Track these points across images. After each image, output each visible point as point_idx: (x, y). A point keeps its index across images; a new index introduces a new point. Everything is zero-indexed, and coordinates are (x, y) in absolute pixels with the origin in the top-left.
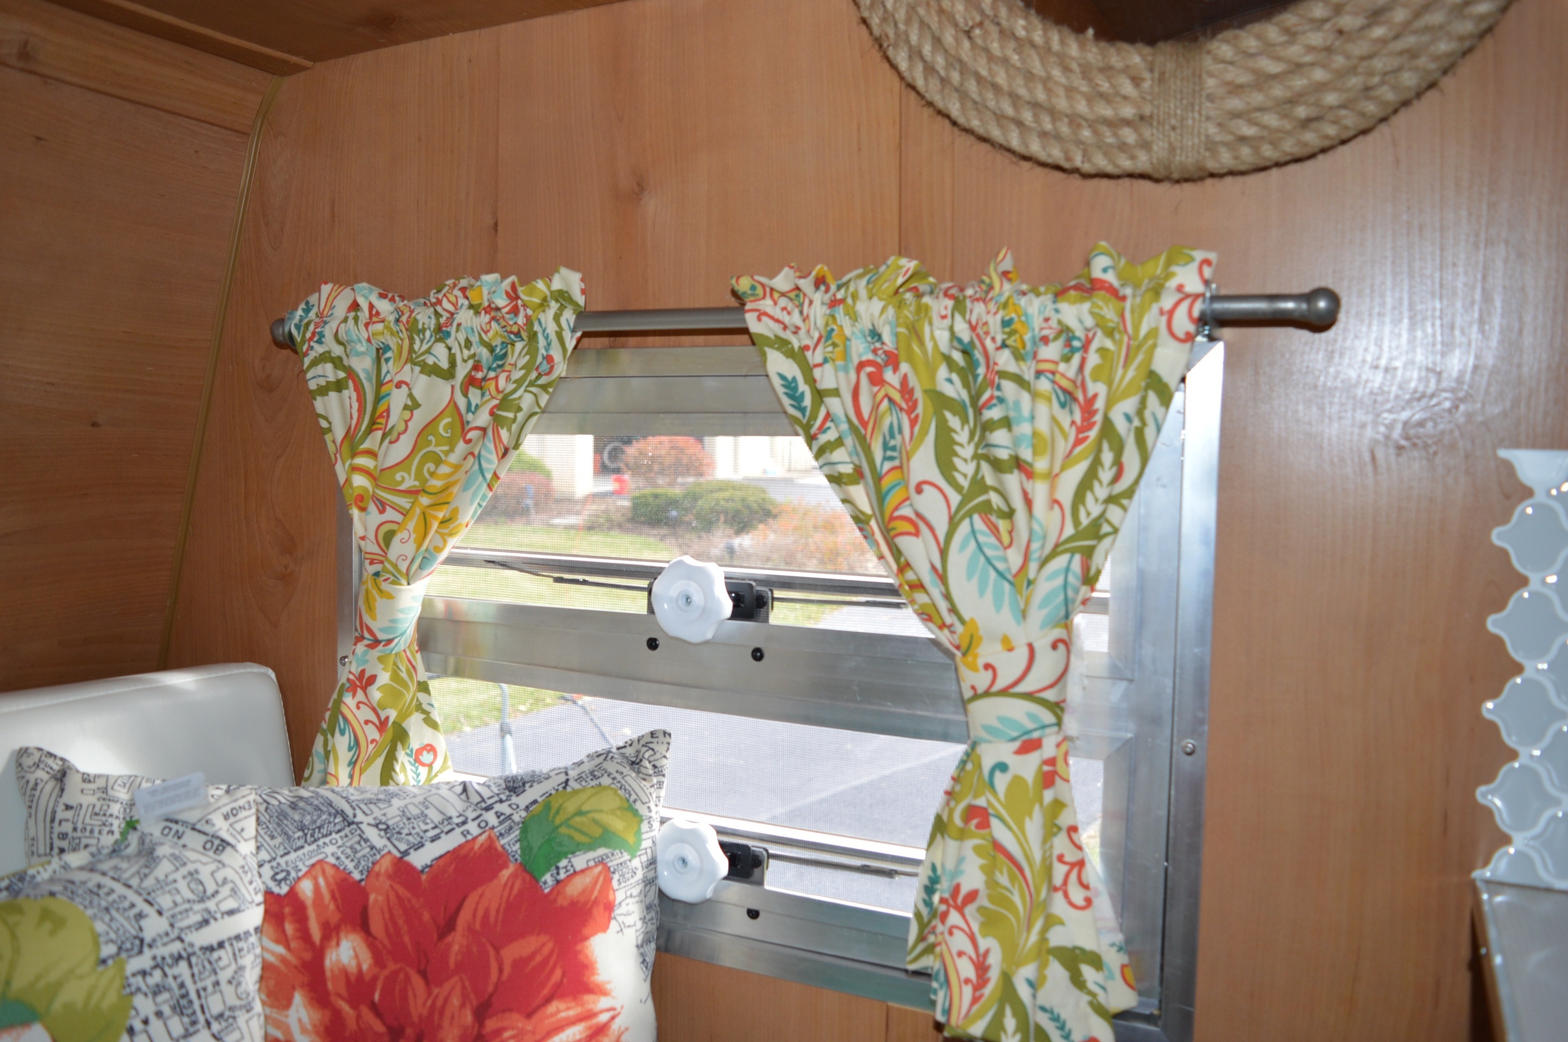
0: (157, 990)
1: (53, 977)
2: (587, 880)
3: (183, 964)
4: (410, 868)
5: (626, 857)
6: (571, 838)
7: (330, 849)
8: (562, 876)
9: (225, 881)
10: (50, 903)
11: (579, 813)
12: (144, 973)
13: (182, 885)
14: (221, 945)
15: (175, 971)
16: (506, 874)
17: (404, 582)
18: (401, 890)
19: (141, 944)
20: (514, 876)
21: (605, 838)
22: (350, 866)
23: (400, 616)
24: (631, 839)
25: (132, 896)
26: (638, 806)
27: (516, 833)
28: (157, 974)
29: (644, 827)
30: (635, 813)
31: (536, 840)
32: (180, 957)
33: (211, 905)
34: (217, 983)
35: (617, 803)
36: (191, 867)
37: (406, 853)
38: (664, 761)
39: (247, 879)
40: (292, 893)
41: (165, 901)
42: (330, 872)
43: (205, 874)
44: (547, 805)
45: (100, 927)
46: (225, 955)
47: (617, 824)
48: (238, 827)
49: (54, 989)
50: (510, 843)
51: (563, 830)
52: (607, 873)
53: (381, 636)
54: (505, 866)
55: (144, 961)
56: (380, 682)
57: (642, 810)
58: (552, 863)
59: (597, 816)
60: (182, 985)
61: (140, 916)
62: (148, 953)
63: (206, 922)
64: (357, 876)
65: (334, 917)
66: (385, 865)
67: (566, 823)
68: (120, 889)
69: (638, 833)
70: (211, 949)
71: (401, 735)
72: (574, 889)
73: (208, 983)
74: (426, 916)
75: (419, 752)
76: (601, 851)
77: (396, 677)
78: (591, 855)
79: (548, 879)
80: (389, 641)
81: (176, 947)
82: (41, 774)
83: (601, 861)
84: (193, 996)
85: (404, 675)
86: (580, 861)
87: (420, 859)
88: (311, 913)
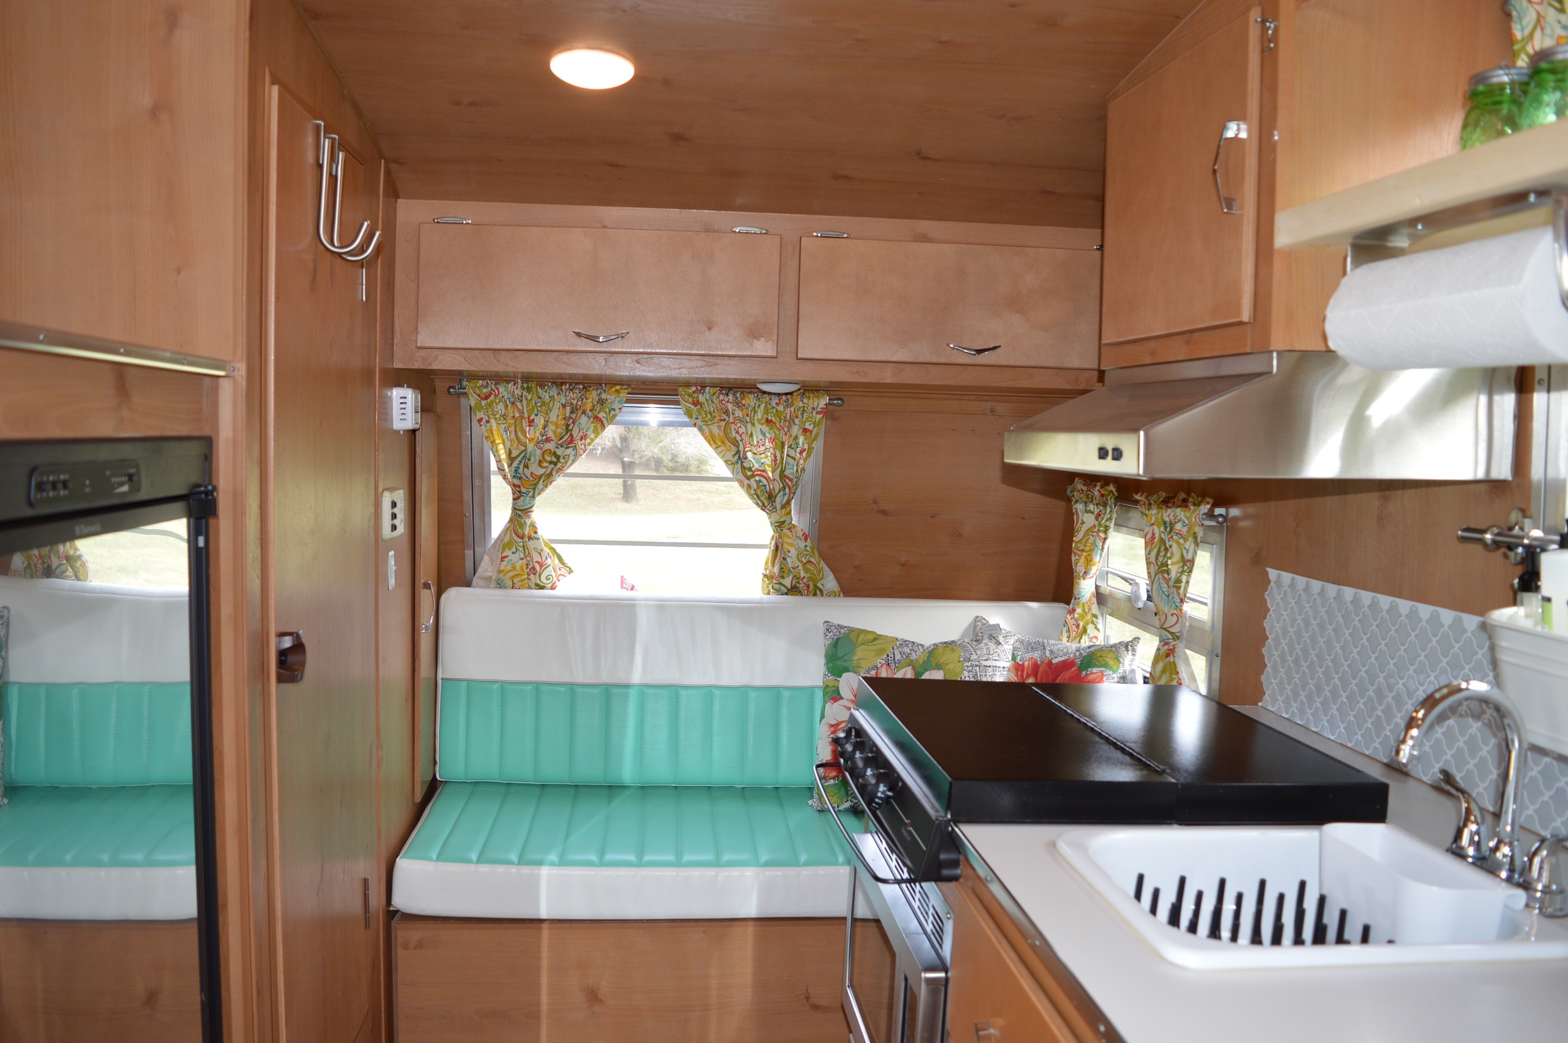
0: (970, 671)
1: (948, 662)
2: (1095, 676)
3: (978, 667)
4: (1052, 662)
5: (1111, 672)
6: (1095, 663)
7: (1036, 655)
8: (1088, 673)
9: (996, 652)
10: (955, 647)
11: (1101, 656)
12: (968, 666)
13: (985, 650)
14: (990, 666)
15: (975, 668)
16: (1073, 669)
17: (1082, 579)
18: (1048, 669)
19: (969, 660)
20: (1075, 670)
21: (1106, 665)
22: (1039, 660)
23: (1082, 590)
24: (1115, 668)
25: (972, 650)
26: (1120, 658)
27: (1081, 659)
28: (971, 668)
29: (1121, 665)
30: (1119, 660)
31: (1085, 661)
32: (977, 666)
33: (990, 657)
34: (986, 675)
35: (1113, 656)
36: (988, 646)
37: (1052, 659)
38: (1136, 647)
39: (1003, 654)
40: (1023, 664)
41: (979, 652)
42: (1033, 660)
43: (991, 650)
44: (1094, 652)
45: (962, 654)
46: (990, 669)
47: (1111, 662)
48: (1007, 641)
49: (947, 664)
50: (1078, 661)
51: (1094, 660)
52: (1103, 676)
53: (1077, 597)
54: (1074, 667)
55: (969, 664)
56: (1077, 611)
57: (1121, 660)
58: (1086, 669)
59: (1105, 658)
60: (976, 672)
61: (971, 654)
62: (970, 662)
63: (987, 660)
64: (1039, 663)
65: (1030, 672)
66: (1047, 661)
67: (1095, 659)
68: (970, 647)
69: (1118, 667)
70: (987, 666)
71: (1085, 631)
72: (1091, 677)
73: (984, 674)
74: (1051, 676)
75: (1092, 638)
76: (1103, 669)
77: (1084, 610)
78: (1099, 669)
79: (1084, 673)
80: (1079, 598)
81: (977, 663)
82: (979, 624)
83: (1102, 672)
84: (979, 675)
85: (1087, 610)
86: (1095, 670)
87: (1055, 661)
88: (1025, 670)
